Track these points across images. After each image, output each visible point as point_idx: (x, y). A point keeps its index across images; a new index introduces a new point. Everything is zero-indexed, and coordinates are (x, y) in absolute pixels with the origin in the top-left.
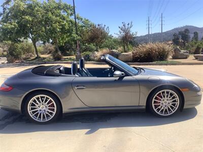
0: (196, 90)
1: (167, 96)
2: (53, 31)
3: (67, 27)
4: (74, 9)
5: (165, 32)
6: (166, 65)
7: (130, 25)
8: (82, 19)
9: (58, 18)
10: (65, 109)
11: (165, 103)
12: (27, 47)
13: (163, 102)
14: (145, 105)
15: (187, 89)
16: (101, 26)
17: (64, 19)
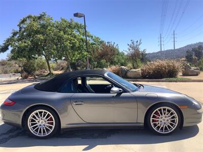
0: (196, 108)
1: (165, 114)
2: (64, 49)
3: (77, 45)
4: (85, 28)
5: (178, 49)
6: (176, 82)
7: (138, 43)
8: (92, 37)
9: (69, 37)
10: (64, 125)
11: (164, 120)
12: (41, 64)
13: (162, 120)
14: (143, 122)
15: (186, 107)
16: (110, 44)
17: (75, 37)
